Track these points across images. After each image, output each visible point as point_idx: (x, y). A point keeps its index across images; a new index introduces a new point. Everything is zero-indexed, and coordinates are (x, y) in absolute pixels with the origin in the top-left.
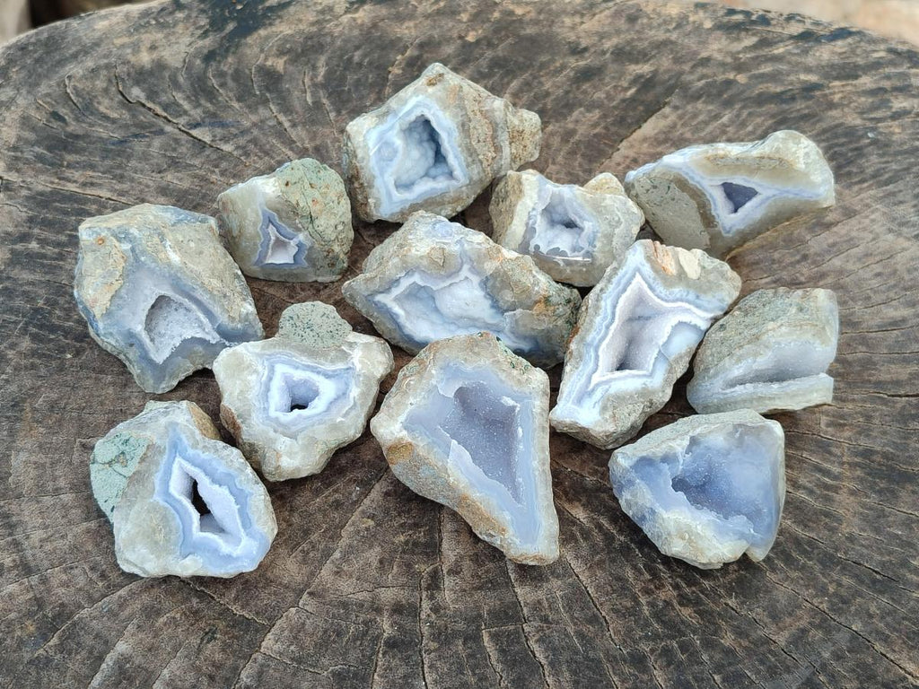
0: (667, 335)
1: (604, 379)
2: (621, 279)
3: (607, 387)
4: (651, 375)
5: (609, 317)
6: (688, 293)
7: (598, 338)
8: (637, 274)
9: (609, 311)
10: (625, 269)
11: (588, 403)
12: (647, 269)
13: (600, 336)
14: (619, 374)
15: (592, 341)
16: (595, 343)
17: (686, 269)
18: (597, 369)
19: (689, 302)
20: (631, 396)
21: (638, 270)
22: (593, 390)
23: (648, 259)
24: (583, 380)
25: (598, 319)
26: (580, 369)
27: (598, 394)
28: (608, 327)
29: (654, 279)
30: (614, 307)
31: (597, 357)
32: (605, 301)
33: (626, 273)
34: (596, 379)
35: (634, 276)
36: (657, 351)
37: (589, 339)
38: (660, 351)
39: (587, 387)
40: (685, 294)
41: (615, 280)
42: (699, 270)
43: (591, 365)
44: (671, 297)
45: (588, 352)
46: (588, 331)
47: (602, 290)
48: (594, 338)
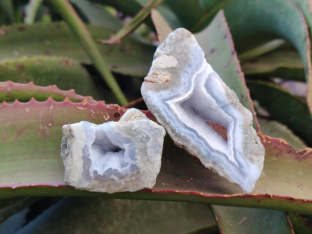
0: (211, 98)
1: (233, 152)
2: (168, 115)
3: (238, 152)
4: (235, 119)
5: (193, 133)
6: (186, 71)
7: (205, 147)
8: (167, 102)
9: (188, 132)
10: (161, 110)
11: (246, 169)
12: (165, 94)
13: (204, 145)
14: (231, 142)
15: (207, 151)
16: (208, 149)
17: (170, 65)
18: (225, 155)
19: (193, 73)
20: (246, 138)
21: (164, 101)
22: (239, 163)
23: (158, 90)
24: (231, 167)
25: (193, 142)
26: (223, 166)
27: (241, 160)
28: (199, 137)
29: (172, 91)
30: (186, 127)
31: (218, 152)
32: (181, 132)
33: (165, 110)
34: (232, 159)
35: (168, 106)
36: (220, 109)
37: (205, 153)
38: (221, 108)
39: (236, 166)
40: (186, 74)
41: (168, 120)
42: (171, 57)
43: (222, 158)
44: (187, 85)
45: (213, 157)
46: (199, 152)
47: (173, 132)
48: (205, 149)
